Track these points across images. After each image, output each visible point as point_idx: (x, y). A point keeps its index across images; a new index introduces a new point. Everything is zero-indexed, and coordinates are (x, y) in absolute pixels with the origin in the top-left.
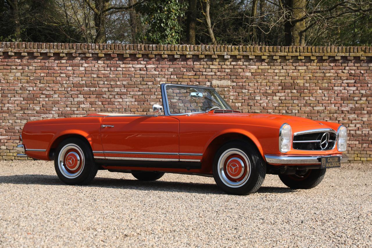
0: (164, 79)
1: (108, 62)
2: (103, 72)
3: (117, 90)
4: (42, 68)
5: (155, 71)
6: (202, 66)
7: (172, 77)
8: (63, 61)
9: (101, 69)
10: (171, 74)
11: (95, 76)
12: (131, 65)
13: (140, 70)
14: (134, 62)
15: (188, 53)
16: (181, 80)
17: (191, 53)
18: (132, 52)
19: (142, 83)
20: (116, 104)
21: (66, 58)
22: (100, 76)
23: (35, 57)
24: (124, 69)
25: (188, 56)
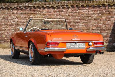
0: (96, 15)
1: (73, 9)
2: (71, 13)
3: (76, 21)
4: (48, 12)
5: (92, 12)
6: (112, 9)
7: (99, 14)
8: (55, 9)
9: (70, 12)
10: (99, 13)
11: (68, 15)
12: (82, 10)
13: (86, 12)
14: (83, 9)
15: (105, 4)
16: (103, 16)
17: (107, 3)
18: (82, 4)
19: (87, 17)
20: (76, 26)
21: (57, 8)
22: (70, 15)
23: (45, 8)
24: (79, 12)
25: (106, 5)
